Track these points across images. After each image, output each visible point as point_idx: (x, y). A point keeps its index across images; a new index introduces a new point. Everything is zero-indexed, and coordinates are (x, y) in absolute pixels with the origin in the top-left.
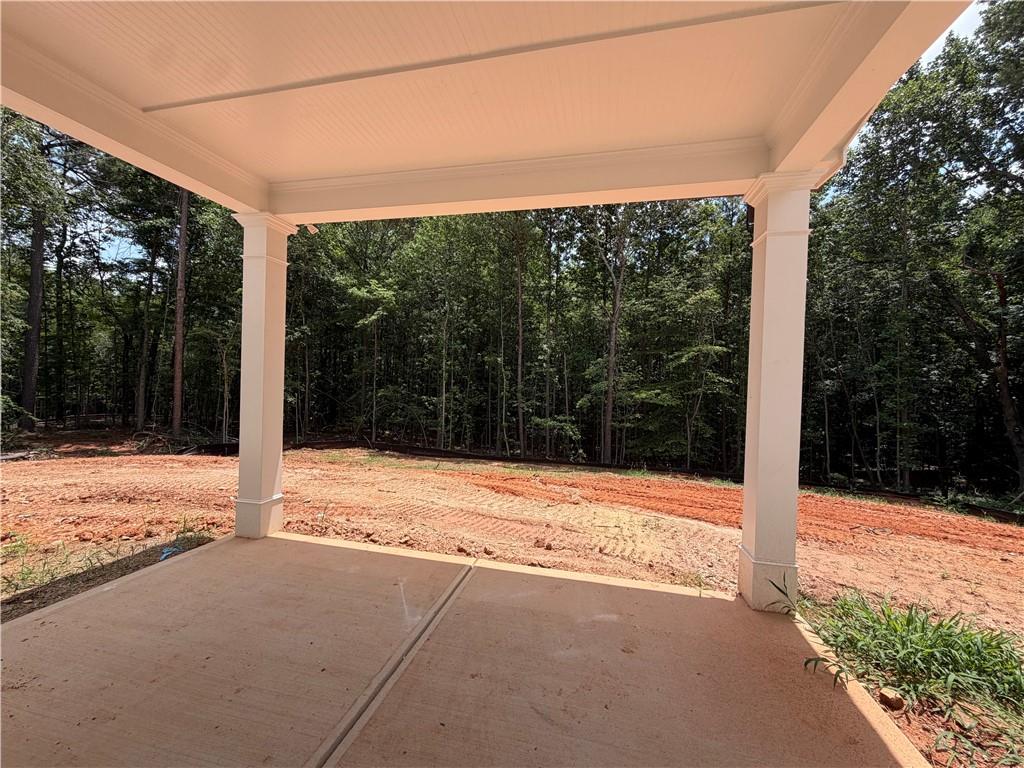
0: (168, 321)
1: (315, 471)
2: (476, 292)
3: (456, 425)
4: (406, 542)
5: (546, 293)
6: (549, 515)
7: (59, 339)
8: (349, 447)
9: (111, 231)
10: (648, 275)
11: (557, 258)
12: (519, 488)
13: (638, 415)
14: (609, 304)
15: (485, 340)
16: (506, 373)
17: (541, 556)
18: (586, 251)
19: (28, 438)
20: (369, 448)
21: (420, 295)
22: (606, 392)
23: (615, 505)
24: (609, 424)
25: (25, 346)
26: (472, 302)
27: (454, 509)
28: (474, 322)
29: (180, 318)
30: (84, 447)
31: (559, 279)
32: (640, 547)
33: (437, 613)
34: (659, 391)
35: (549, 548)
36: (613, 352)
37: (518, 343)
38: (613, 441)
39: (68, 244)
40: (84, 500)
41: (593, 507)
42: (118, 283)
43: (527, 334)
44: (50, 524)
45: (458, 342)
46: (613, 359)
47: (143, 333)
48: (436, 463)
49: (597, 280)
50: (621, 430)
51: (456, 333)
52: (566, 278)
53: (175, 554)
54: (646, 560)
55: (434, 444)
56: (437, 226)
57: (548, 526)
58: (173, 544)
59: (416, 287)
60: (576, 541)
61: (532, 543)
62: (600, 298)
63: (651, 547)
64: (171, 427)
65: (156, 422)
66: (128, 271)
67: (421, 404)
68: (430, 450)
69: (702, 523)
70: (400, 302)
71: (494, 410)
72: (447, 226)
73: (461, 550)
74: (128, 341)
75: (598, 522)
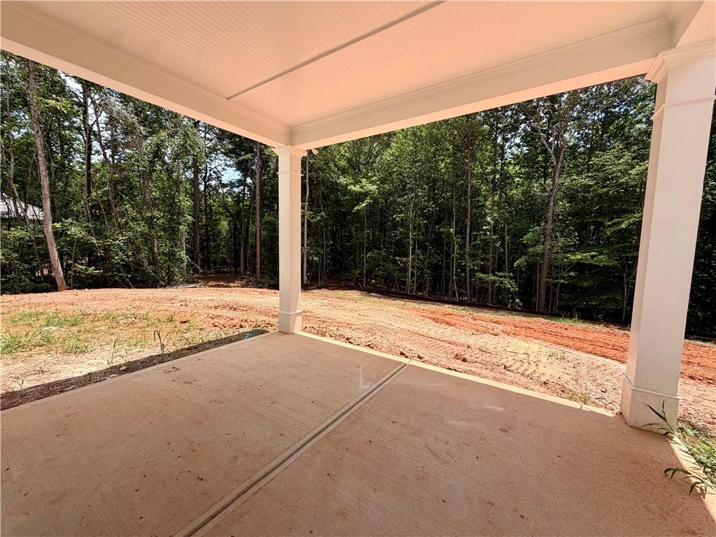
0: (253, 214)
1: (324, 301)
2: (435, 181)
3: (419, 277)
4: (369, 345)
5: (491, 177)
6: (472, 340)
7: (207, 225)
8: (350, 289)
9: (226, 165)
10: (590, 152)
11: (502, 147)
12: (454, 321)
13: (572, 274)
14: (549, 181)
15: (442, 216)
16: (457, 240)
17: (458, 364)
18: (529, 139)
19: (197, 278)
20: (361, 291)
21: (396, 186)
22: (543, 254)
23: (528, 339)
24: (544, 280)
25: (193, 230)
26: (432, 189)
27: (404, 330)
28: (433, 204)
29: (258, 212)
30: (218, 283)
31: (504, 164)
32: (541, 369)
33: (379, 386)
34: (594, 253)
35: (465, 360)
36: (550, 221)
37: (467, 218)
38: (547, 294)
39: (208, 174)
40: (216, 307)
41: (509, 339)
42: (230, 194)
43: (474, 210)
44: (203, 317)
45: (421, 218)
46: (550, 226)
47: (242, 221)
48: (403, 303)
49: (539, 162)
50: (555, 285)
51: (419, 212)
52: (510, 163)
53: (251, 336)
54: (544, 379)
55: (404, 290)
56: (407, 135)
57: (468, 347)
58: (250, 332)
59: (392, 182)
60: (488, 359)
61: (453, 356)
62: (539, 177)
63: (552, 371)
64: (256, 274)
65: (249, 271)
66: (234, 186)
67: (395, 262)
68: (401, 294)
69: (608, 361)
70: (382, 193)
71: (448, 267)
72: (414, 134)
73: (402, 354)
74: (235, 226)
75: (510, 349)
